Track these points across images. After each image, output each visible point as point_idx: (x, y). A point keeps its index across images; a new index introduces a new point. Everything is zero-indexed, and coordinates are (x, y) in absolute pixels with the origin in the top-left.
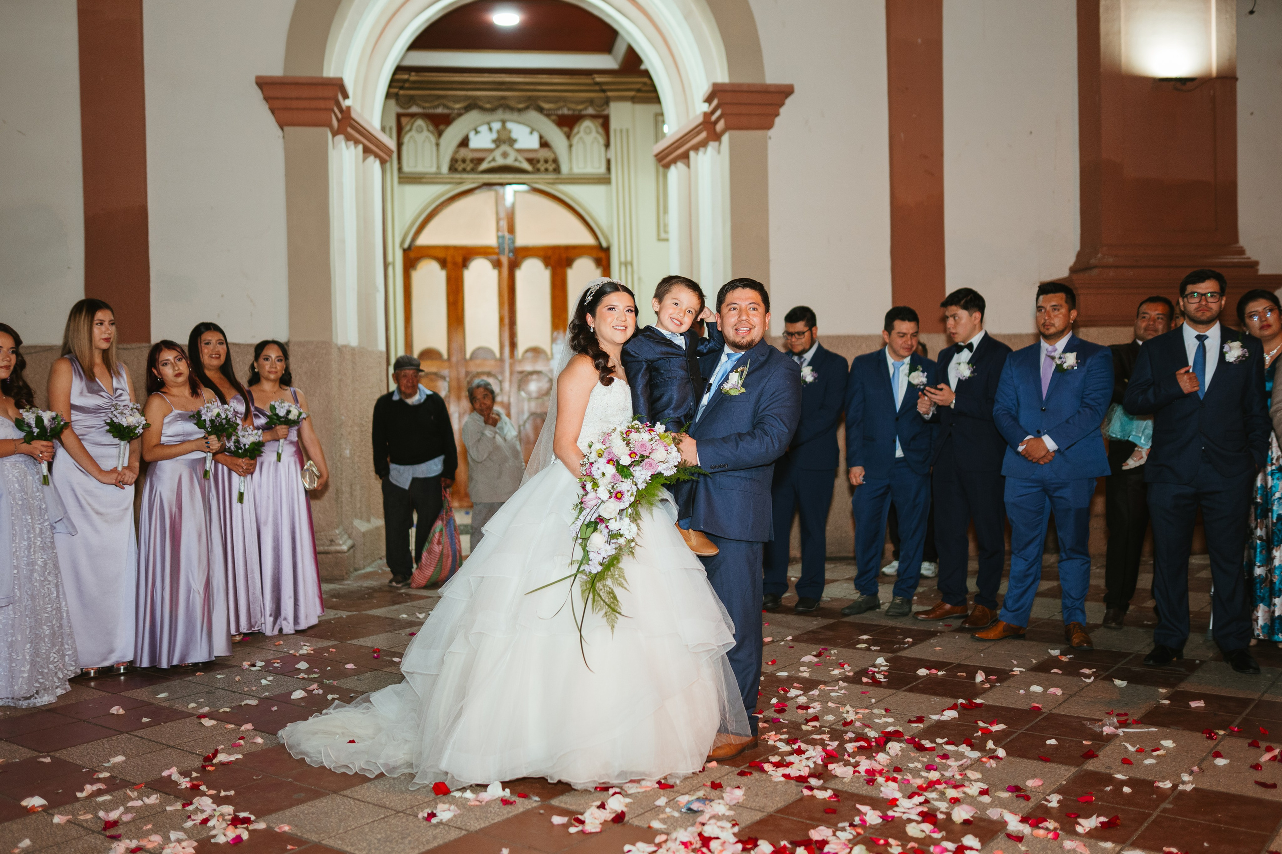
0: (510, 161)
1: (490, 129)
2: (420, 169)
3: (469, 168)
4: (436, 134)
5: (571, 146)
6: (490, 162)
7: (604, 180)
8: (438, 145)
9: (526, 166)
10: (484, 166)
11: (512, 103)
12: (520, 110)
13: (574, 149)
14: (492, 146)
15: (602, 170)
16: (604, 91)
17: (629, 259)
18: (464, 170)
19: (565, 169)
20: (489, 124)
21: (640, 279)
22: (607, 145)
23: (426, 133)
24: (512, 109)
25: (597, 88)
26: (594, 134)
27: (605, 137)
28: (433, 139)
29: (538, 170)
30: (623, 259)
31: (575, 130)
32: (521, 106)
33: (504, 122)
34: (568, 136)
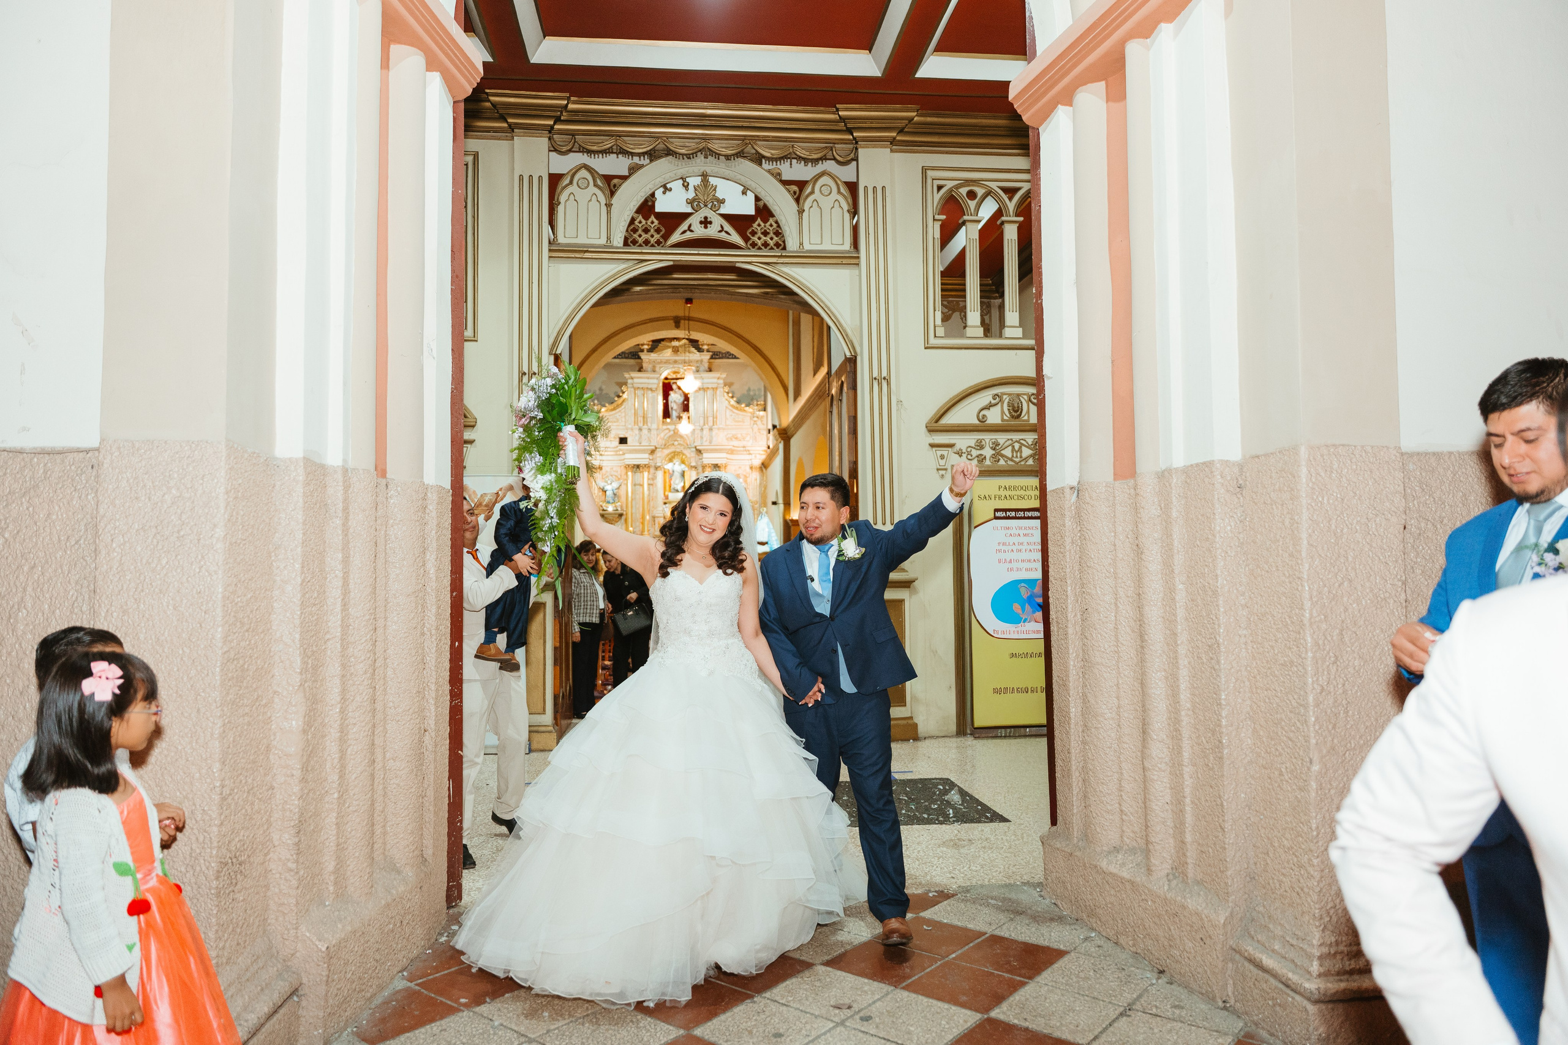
0: (712, 232)
1: (686, 186)
2: (582, 240)
3: (653, 241)
4: (608, 192)
5: (801, 212)
6: (684, 232)
7: (850, 258)
8: (609, 206)
9: (735, 238)
10: (676, 237)
11: (715, 146)
12: (728, 157)
13: (805, 215)
14: (689, 210)
15: (847, 246)
16: (850, 131)
17: (884, 374)
18: (647, 242)
19: (792, 244)
20: (683, 179)
21: (899, 402)
22: (854, 211)
23: (592, 189)
24: (717, 155)
25: (842, 125)
26: (835, 195)
27: (850, 200)
28: (603, 200)
29: (754, 245)
30: (875, 374)
31: (809, 190)
32: (729, 152)
33: (705, 176)
34: (797, 200)
